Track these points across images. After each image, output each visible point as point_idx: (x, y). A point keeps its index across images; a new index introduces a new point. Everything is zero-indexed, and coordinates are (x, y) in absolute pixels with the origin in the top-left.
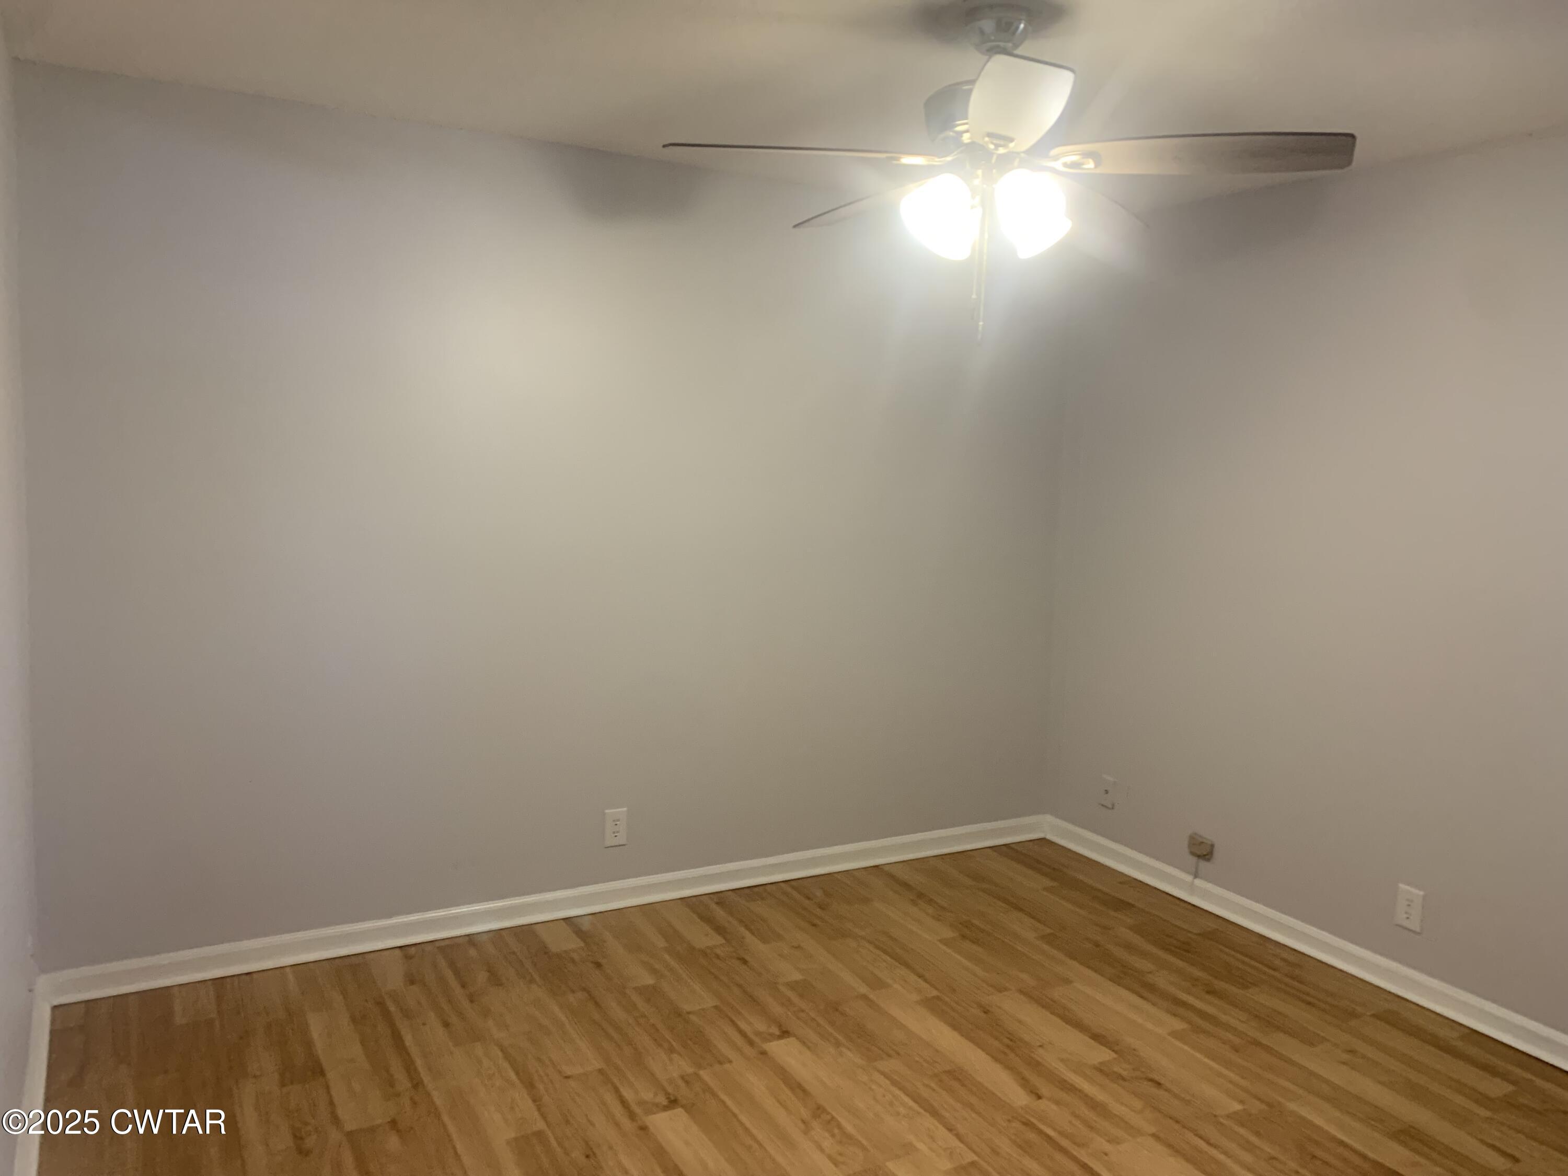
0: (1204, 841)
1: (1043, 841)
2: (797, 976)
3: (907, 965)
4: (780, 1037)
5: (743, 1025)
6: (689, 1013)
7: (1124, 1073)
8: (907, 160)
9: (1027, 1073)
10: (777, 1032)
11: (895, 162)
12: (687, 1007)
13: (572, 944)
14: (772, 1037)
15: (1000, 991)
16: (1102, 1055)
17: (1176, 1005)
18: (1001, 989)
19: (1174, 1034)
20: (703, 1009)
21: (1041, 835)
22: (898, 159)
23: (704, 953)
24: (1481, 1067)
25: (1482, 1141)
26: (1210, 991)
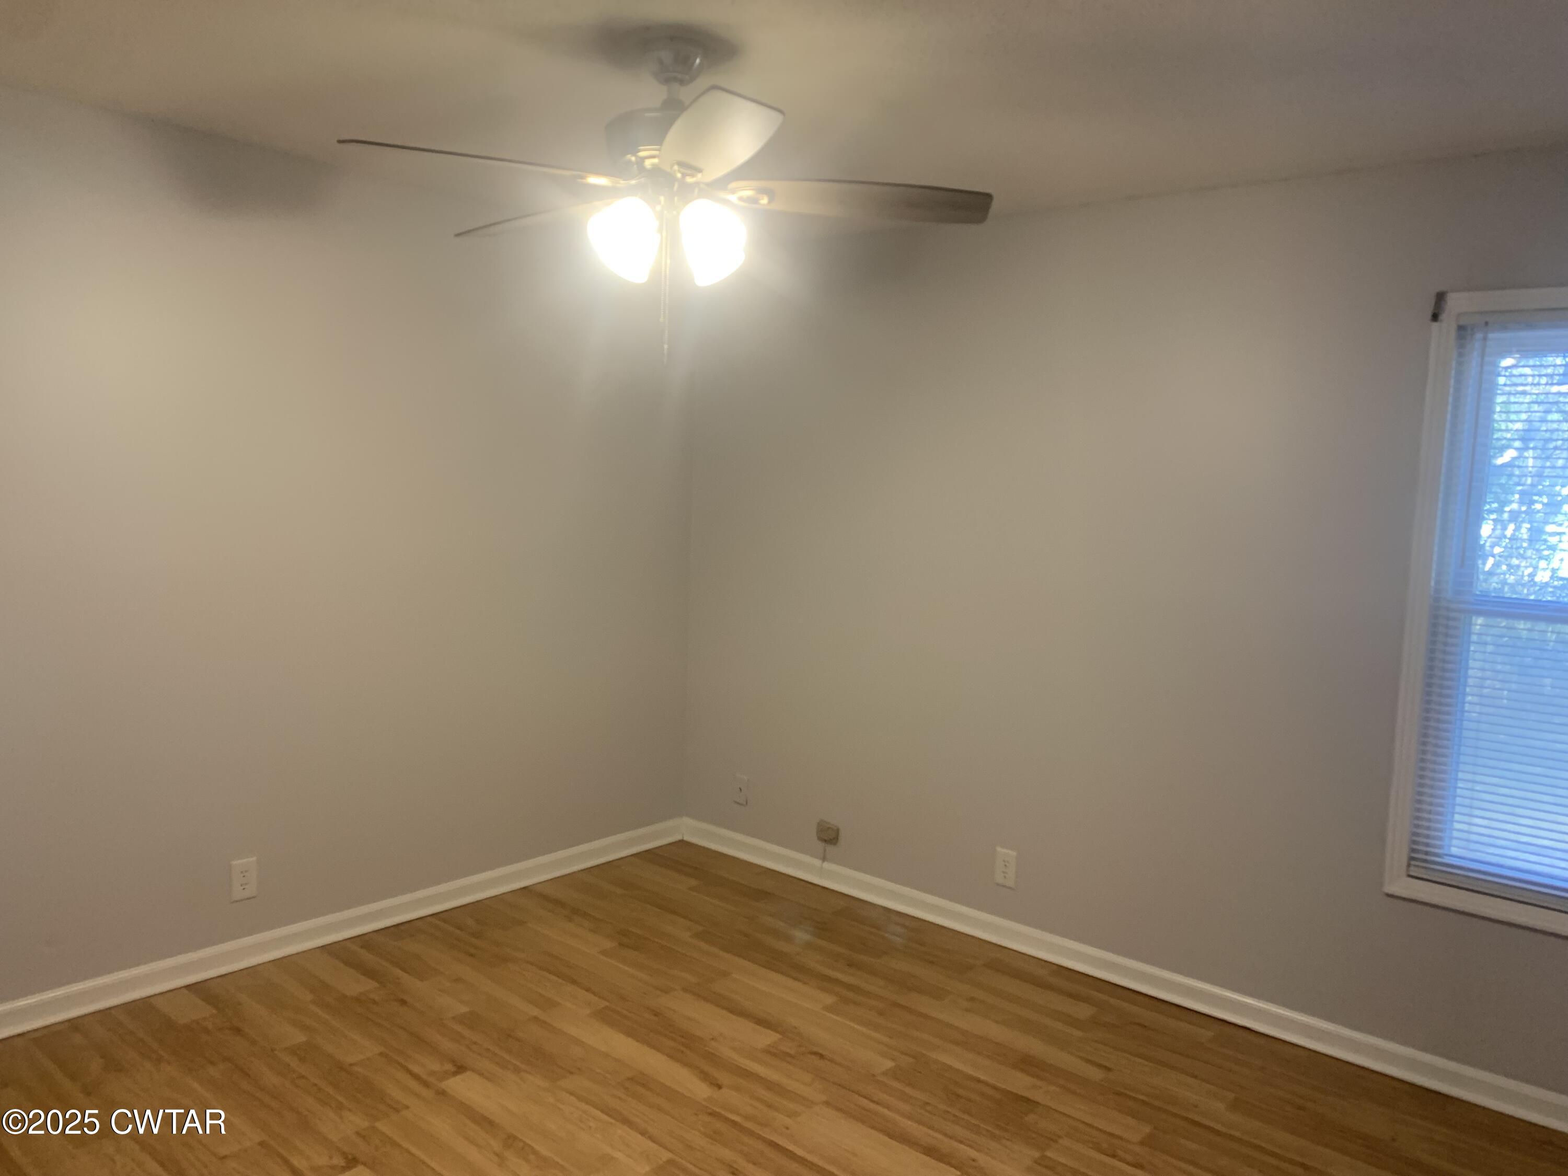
0: (831, 826)
1: (682, 843)
2: (464, 1009)
3: (574, 982)
4: (455, 1074)
5: (416, 1069)
6: (351, 1065)
7: (792, 1052)
8: (593, 180)
9: (707, 1068)
10: (453, 1069)
11: (580, 180)
12: (350, 1059)
13: (201, 1011)
14: (447, 1075)
15: (666, 992)
16: (767, 1038)
17: (825, 982)
18: (666, 991)
19: (828, 1008)
20: (368, 1059)
21: (677, 837)
22: (583, 178)
23: (357, 1000)
24: (1071, 995)
25: (1081, 1058)
26: (851, 964)
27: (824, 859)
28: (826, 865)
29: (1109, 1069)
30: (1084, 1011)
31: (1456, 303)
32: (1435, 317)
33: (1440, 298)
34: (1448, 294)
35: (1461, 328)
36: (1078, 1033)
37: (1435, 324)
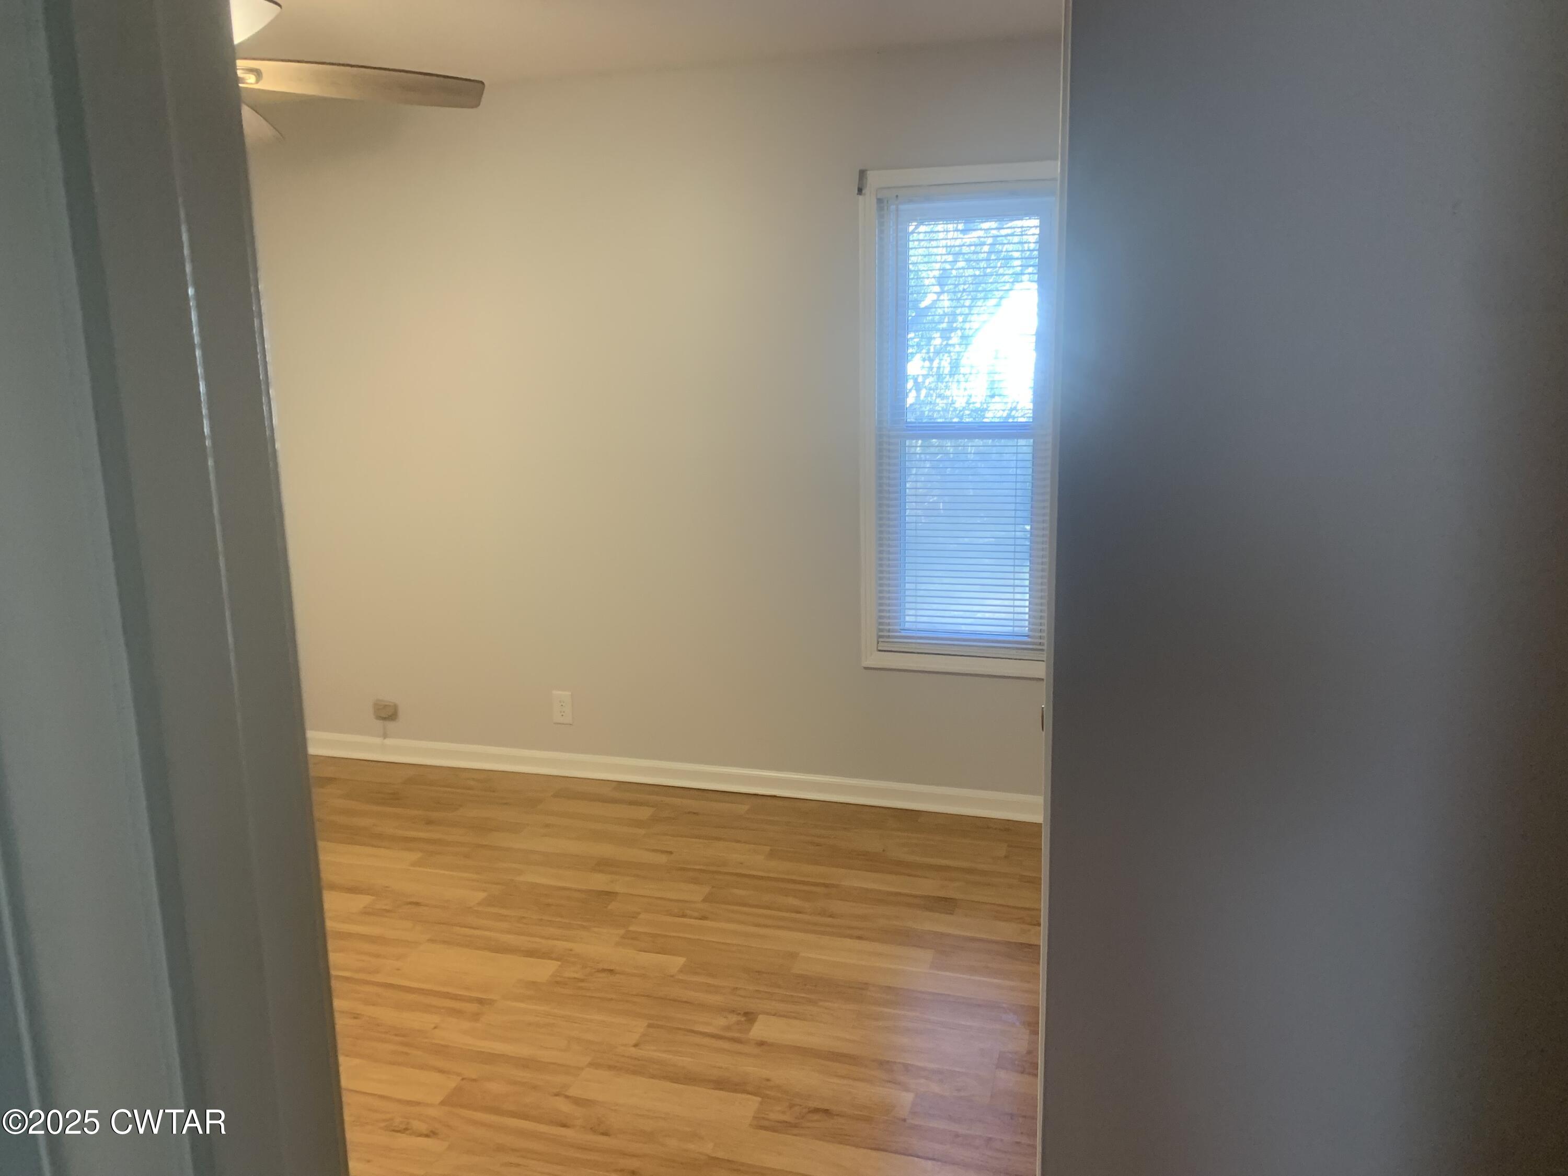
0: (387, 704)
16: (363, 901)
19: (414, 864)
24: (632, 803)
25: (647, 850)
26: (429, 822)
27: (385, 736)
28: (388, 741)
29: (671, 853)
30: (644, 813)
31: (874, 179)
32: (860, 191)
33: (862, 174)
34: (868, 172)
35: (880, 201)
36: (642, 832)
37: (861, 197)
